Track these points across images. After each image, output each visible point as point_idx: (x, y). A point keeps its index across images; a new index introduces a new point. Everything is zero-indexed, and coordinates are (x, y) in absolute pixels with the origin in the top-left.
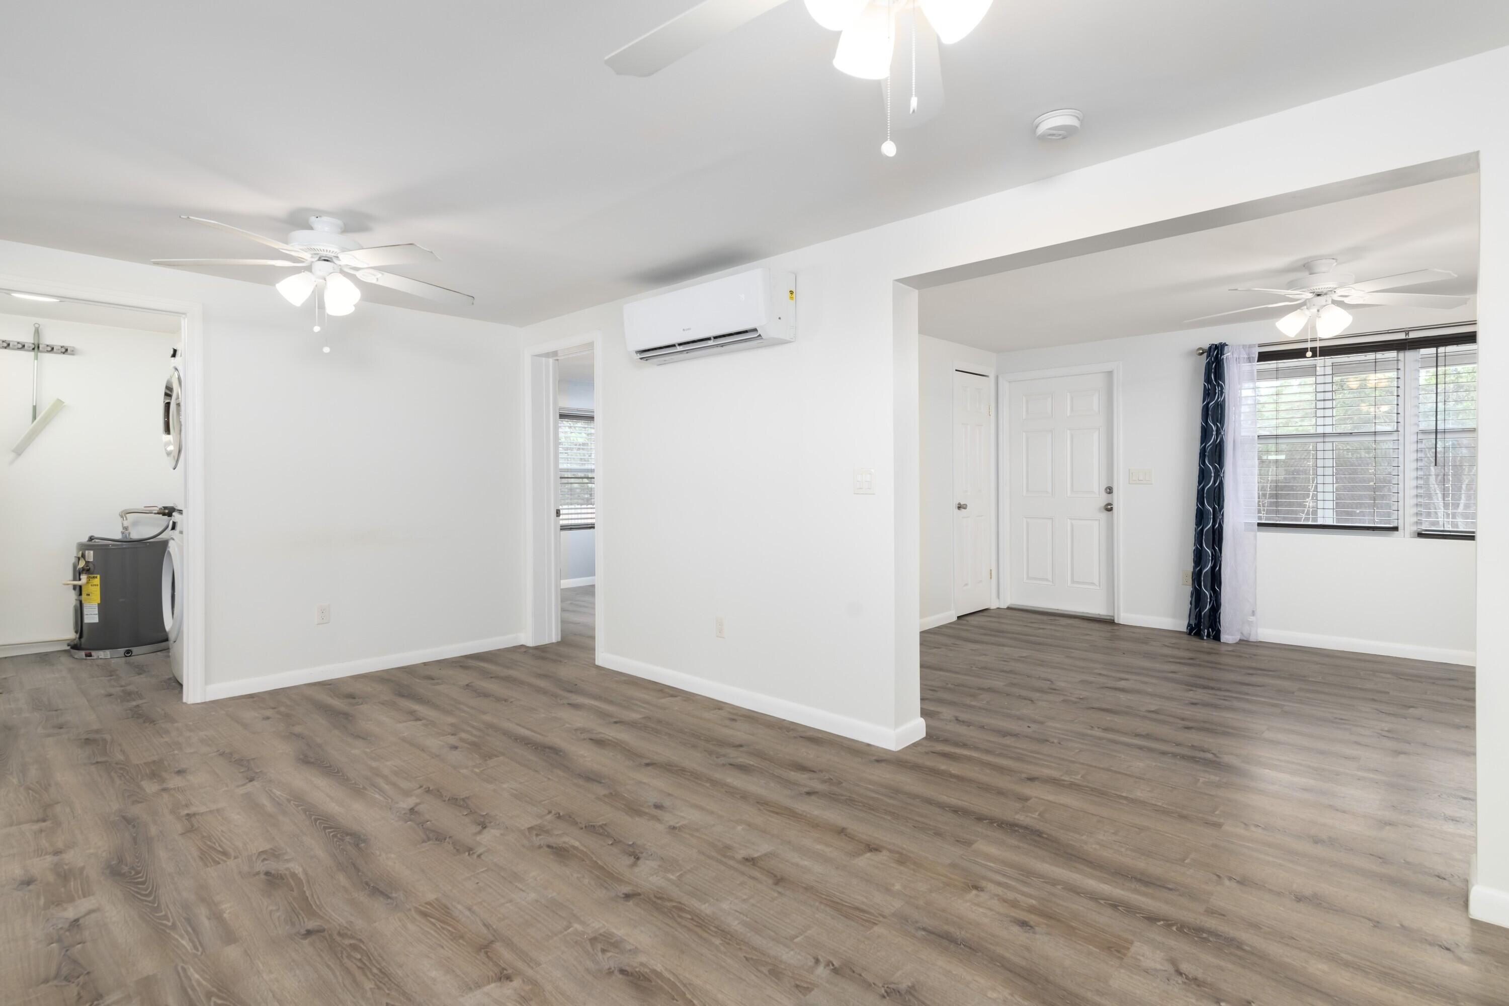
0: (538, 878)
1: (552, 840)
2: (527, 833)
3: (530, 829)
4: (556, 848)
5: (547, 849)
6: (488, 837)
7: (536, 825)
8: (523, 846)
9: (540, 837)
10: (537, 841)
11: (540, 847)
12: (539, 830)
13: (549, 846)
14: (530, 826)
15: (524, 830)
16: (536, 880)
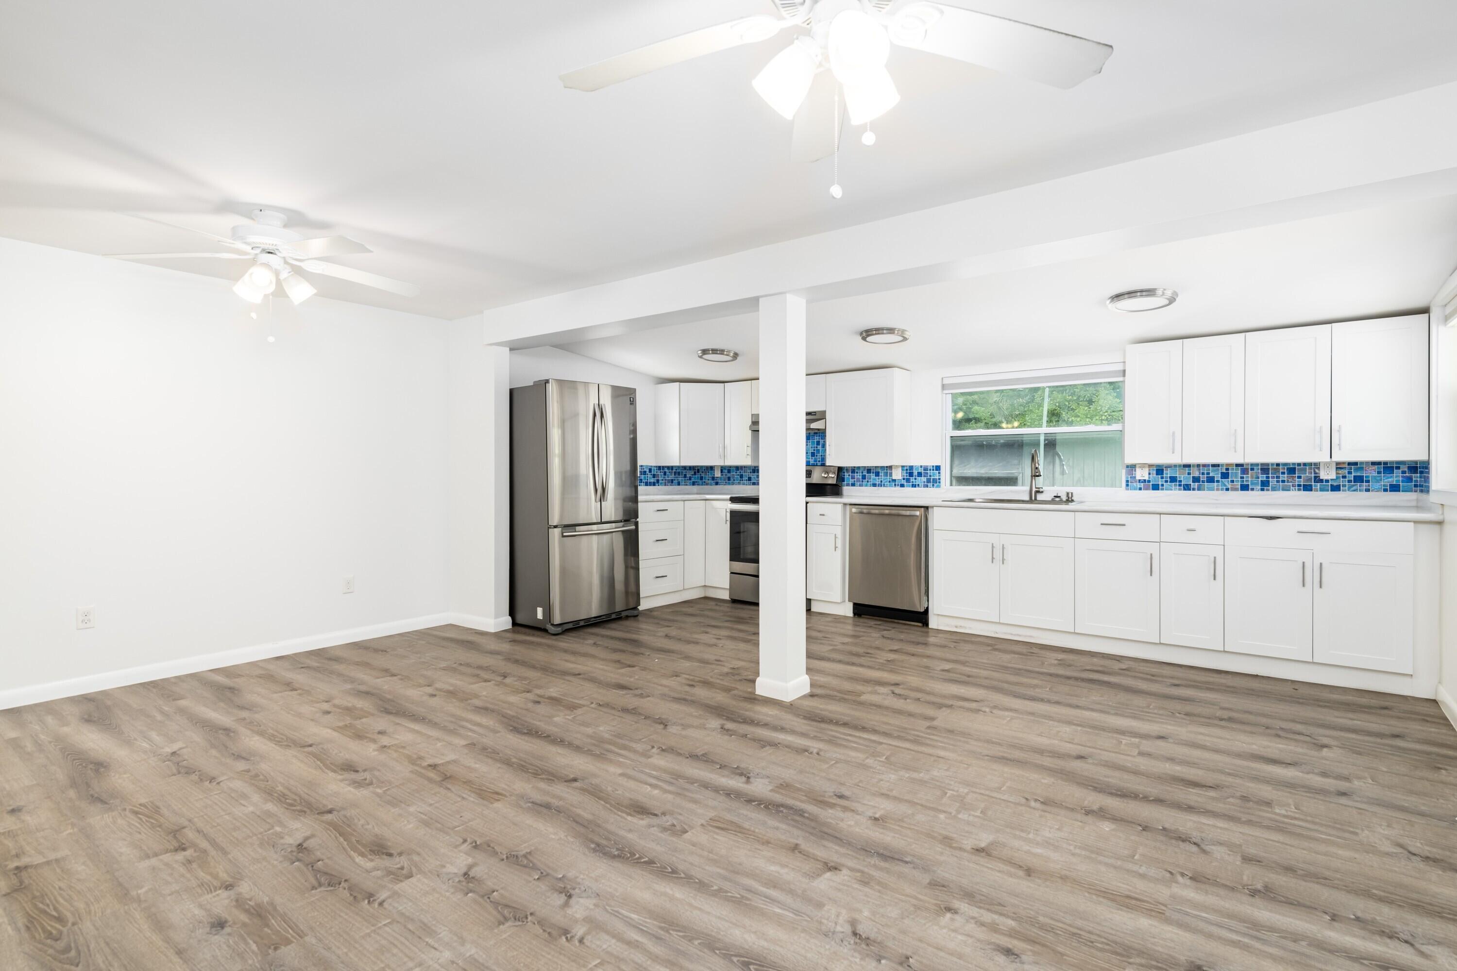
0: (406, 822)
1: (387, 862)
2: (414, 870)
3: (410, 876)
4: (383, 853)
5: (393, 852)
6: (460, 861)
7: (401, 881)
8: (419, 854)
9: (398, 866)
10: (403, 861)
11: (400, 854)
12: (400, 875)
13: (390, 855)
14: (410, 879)
15: (417, 874)
16: (408, 821)
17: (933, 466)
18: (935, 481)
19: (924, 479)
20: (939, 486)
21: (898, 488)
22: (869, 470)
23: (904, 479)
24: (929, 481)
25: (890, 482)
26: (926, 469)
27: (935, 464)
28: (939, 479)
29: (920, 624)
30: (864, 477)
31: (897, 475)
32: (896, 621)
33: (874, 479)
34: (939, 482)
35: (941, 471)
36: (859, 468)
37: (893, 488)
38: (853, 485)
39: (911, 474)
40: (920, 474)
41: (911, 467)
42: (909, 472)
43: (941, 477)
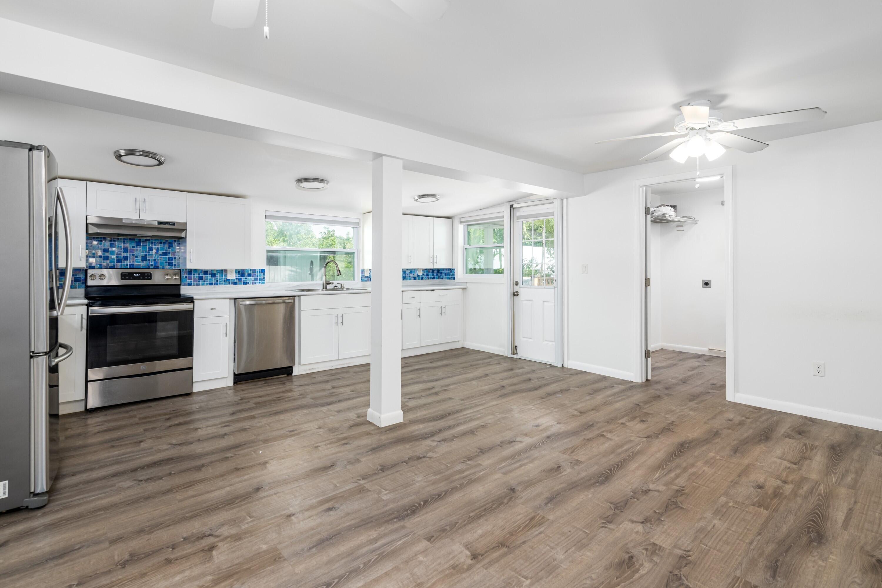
17: (260, 270)
18: (261, 280)
19: (252, 278)
20: (263, 283)
21: (232, 286)
22: (206, 273)
23: (237, 279)
24: (256, 279)
25: (225, 281)
26: (254, 271)
27: (261, 268)
28: (264, 278)
29: (285, 375)
30: (201, 278)
31: (231, 276)
32: (267, 378)
33: (210, 279)
34: (264, 280)
35: (265, 273)
36: (196, 270)
37: (228, 286)
38: (190, 284)
39: (243, 275)
40: (249, 275)
41: (243, 271)
42: (241, 273)
43: (265, 277)
